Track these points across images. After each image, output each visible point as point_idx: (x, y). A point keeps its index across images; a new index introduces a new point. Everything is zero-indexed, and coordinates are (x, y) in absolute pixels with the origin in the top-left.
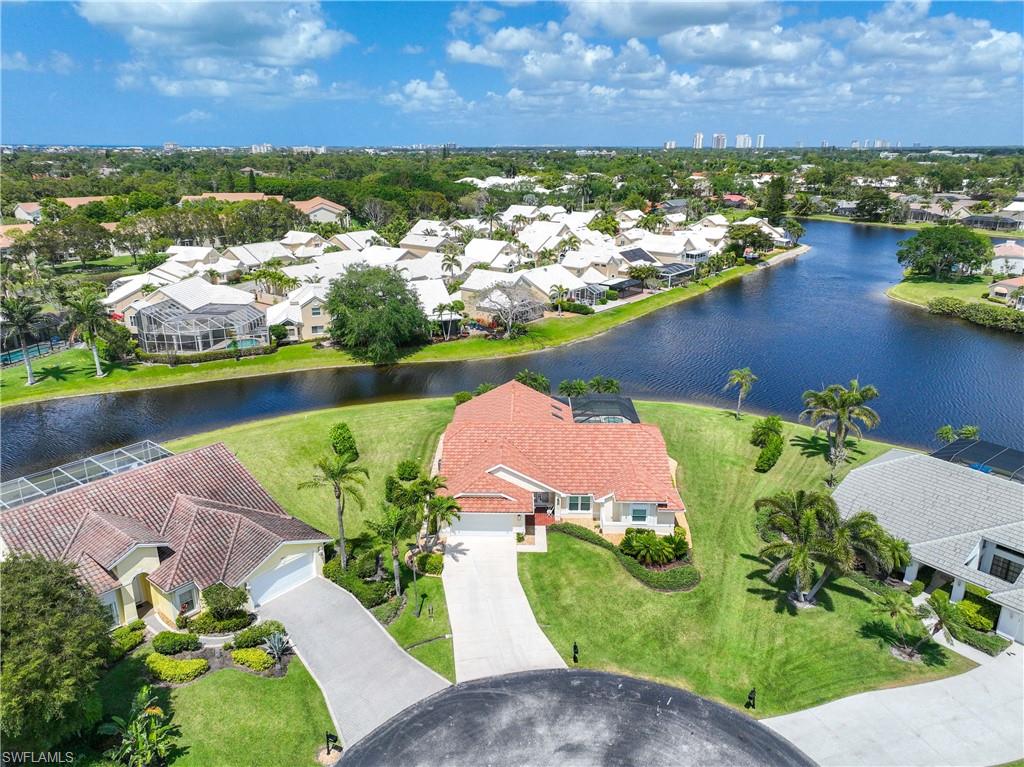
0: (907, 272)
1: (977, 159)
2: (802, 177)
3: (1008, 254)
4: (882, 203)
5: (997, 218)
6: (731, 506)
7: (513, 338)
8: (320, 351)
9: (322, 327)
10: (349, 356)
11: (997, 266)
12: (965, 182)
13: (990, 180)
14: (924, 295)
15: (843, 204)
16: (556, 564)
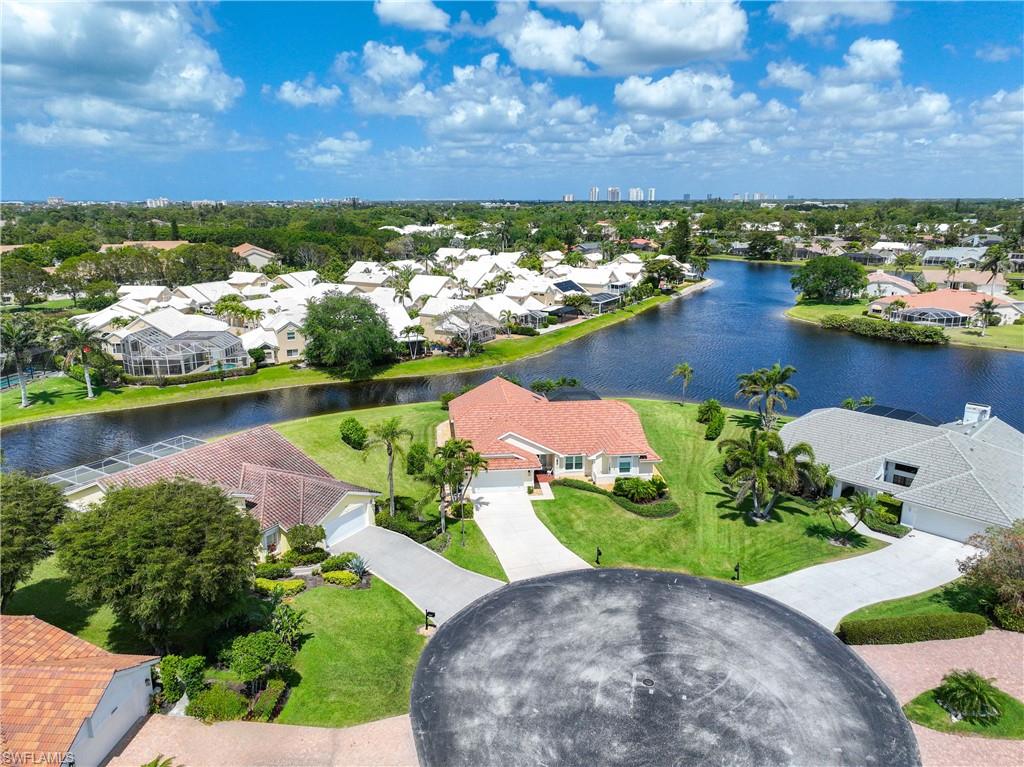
0: (799, 297)
1: (844, 208)
2: (697, 223)
3: (880, 279)
4: (771, 243)
5: (866, 254)
6: (692, 463)
7: (472, 356)
8: (298, 371)
9: (296, 351)
10: (327, 375)
11: (871, 290)
12: (837, 226)
13: (857, 225)
14: (816, 315)
15: (737, 245)
16: (564, 506)
